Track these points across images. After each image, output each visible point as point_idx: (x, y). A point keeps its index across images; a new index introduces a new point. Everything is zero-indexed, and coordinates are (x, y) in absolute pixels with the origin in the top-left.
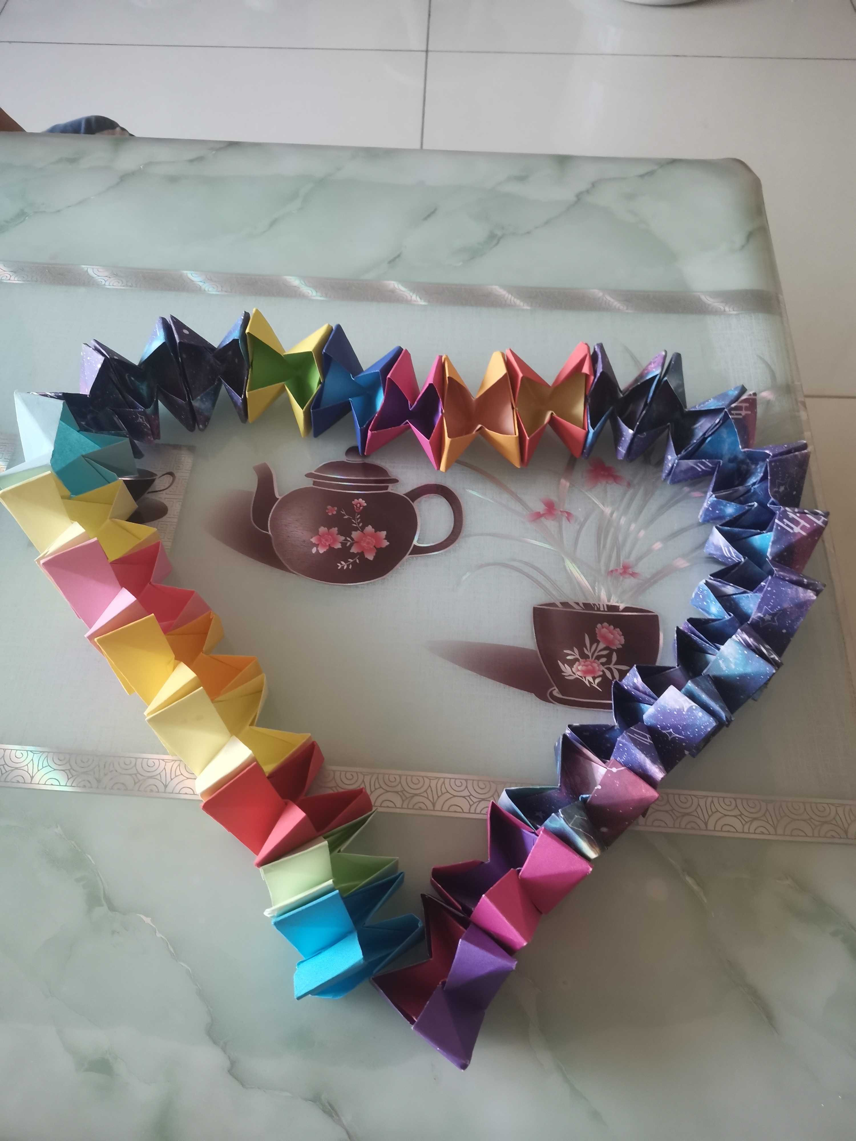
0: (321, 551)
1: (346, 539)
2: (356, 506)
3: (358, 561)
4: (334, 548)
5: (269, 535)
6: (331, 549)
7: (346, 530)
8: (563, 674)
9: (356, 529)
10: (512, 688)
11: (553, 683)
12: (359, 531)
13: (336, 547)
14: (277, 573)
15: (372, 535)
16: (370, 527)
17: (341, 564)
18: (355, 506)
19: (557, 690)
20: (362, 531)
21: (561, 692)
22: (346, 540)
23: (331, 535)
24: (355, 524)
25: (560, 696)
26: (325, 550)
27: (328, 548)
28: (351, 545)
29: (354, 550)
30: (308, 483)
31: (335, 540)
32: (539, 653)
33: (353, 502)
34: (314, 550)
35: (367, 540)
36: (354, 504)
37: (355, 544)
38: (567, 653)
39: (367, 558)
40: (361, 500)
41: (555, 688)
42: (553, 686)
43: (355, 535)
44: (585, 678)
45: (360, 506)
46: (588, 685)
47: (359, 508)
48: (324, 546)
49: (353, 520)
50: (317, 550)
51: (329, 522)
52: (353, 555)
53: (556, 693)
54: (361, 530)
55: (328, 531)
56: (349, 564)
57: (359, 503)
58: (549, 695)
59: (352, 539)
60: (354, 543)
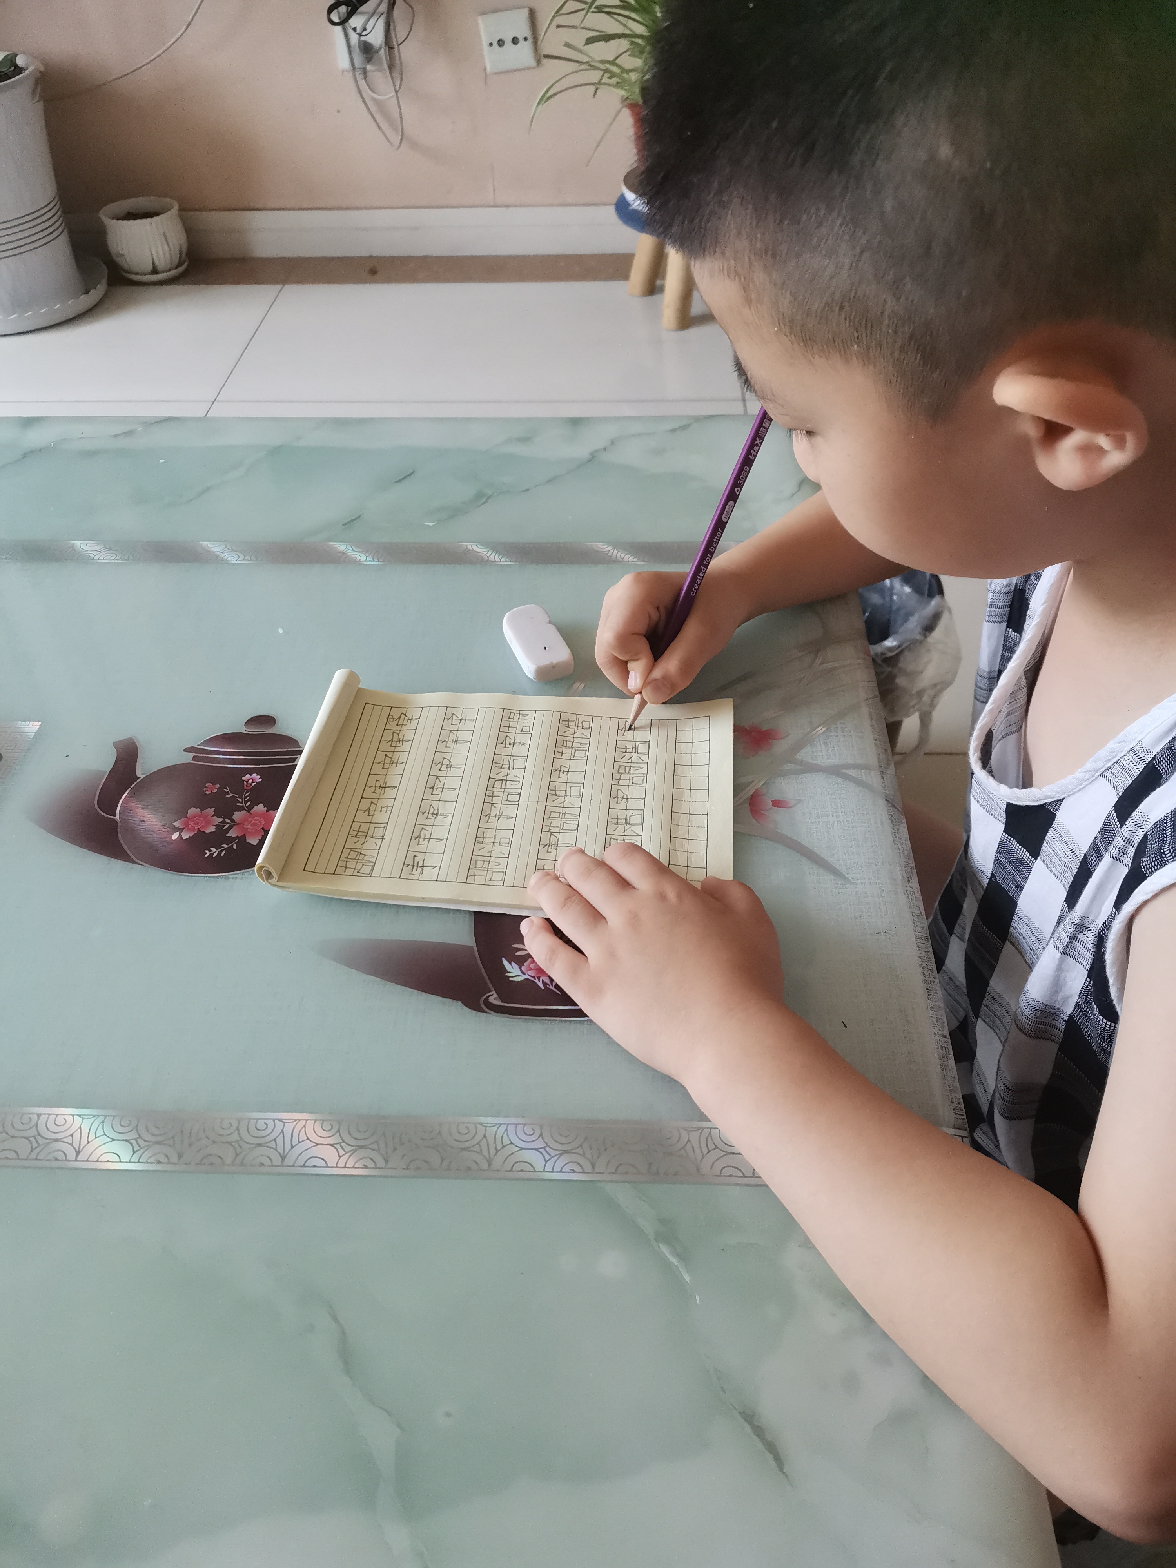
0: (185, 836)
1: (224, 820)
2: (247, 782)
3: (235, 847)
4: (204, 832)
5: (115, 821)
6: (200, 834)
7: (225, 810)
8: (507, 974)
9: (240, 809)
10: (430, 996)
11: (491, 986)
12: (244, 812)
13: (208, 831)
14: (118, 865)
15: (261, 815)
16: (261, 805)
17: (210, 851)
18: (245, 782)
19: (495, 995)
20: (249, 811)
21: (501, 997)
22: (224, 822)
23: (206, 817)
24: (242, 803)
25: (499, 1003)
26: (191, 835)
27: (196, 832)
28: (230, 828)
29: (232, 833)
30: (188, 758)
31: (208, 823)
32: (475, 948)
33: (243, 778)
34: (175, 836)
35: (253, 822)
36: (244, 781)
37: (234, 827)
38: (517, 948)
39: (249, 842)
40: (254, 775)
41: (494, 992)
42: (491, 991)
43: (237, 816)
44: (539, 978)
45: (253, 782)
46: (542, 987)
47: (251, 785)
48: (189, 830)
49: (239, 799)
50: (180, 835)
51: (203, 802)
52: (231, 839)
53: (494, 999)
54: (247, 810)
55: (201, 812)
56: (223, 850)
57: (252, 779)
58: (485, 1005)
59: (233, 821)
60: (234, 825)
